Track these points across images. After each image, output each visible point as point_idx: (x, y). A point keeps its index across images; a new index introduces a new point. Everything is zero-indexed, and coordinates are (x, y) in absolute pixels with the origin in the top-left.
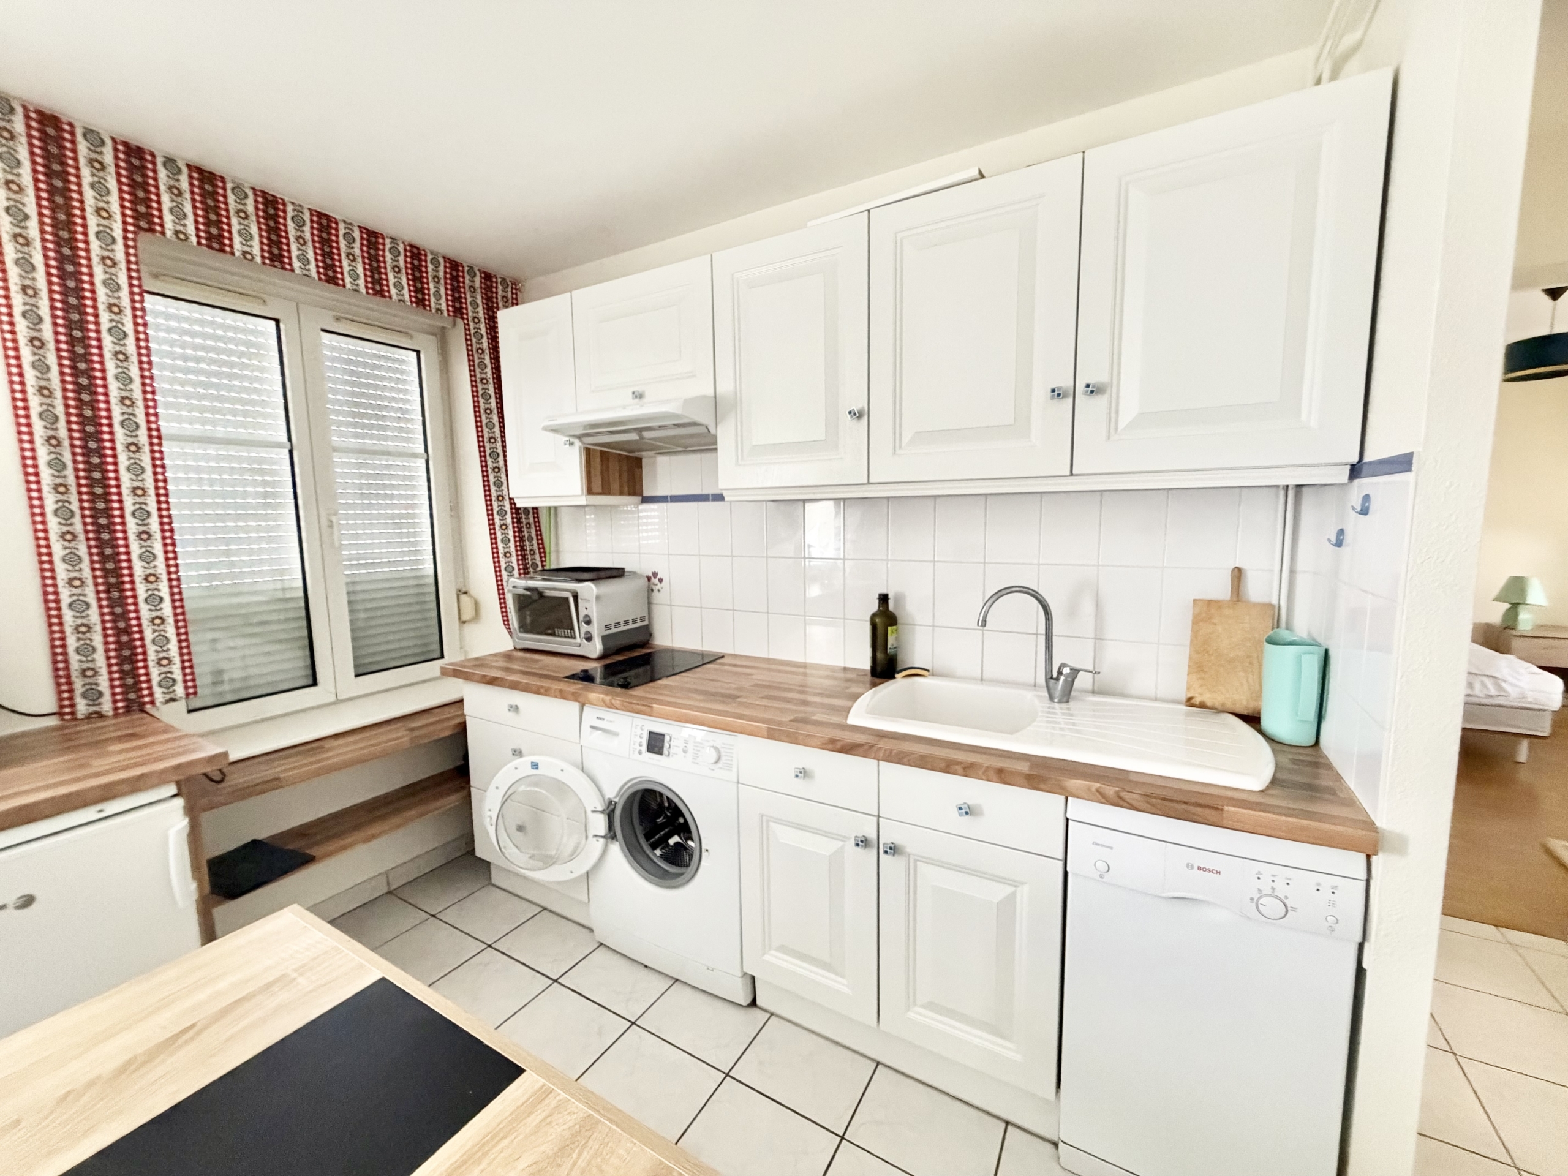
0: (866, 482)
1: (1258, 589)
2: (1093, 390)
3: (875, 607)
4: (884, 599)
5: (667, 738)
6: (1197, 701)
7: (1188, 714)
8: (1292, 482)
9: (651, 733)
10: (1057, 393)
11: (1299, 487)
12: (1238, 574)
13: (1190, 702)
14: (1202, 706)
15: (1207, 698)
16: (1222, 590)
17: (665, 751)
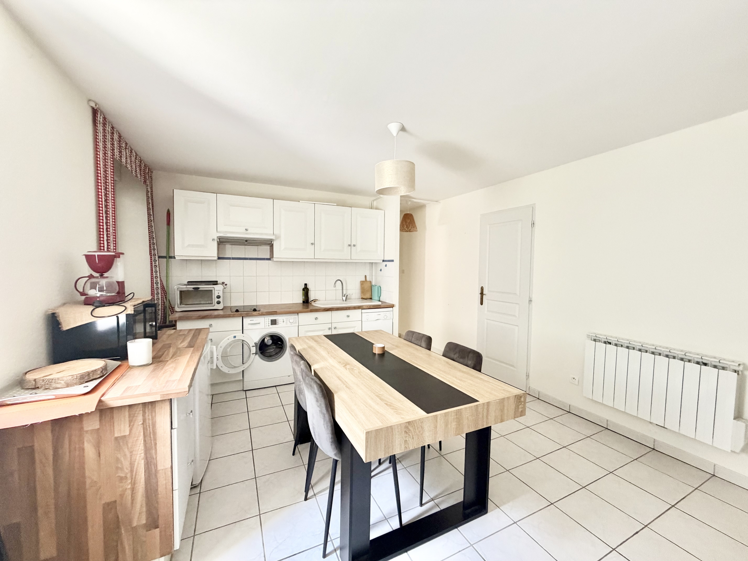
0: (314, 258)
1: (368, 279)
2: (354, 246)
3: (303, 287)
4: (306, 285)
5: (277, 320)
6: (363, 298)
7: (362, 300)
8: (371, 262)
9: (271, 320)
10: (349, 245)
11: (372, 263)
12: (366, 276)
13: (362, 298)
14: (364, 299)
15: (365, 297)
16: (364, 279)
17: (277, 323)
